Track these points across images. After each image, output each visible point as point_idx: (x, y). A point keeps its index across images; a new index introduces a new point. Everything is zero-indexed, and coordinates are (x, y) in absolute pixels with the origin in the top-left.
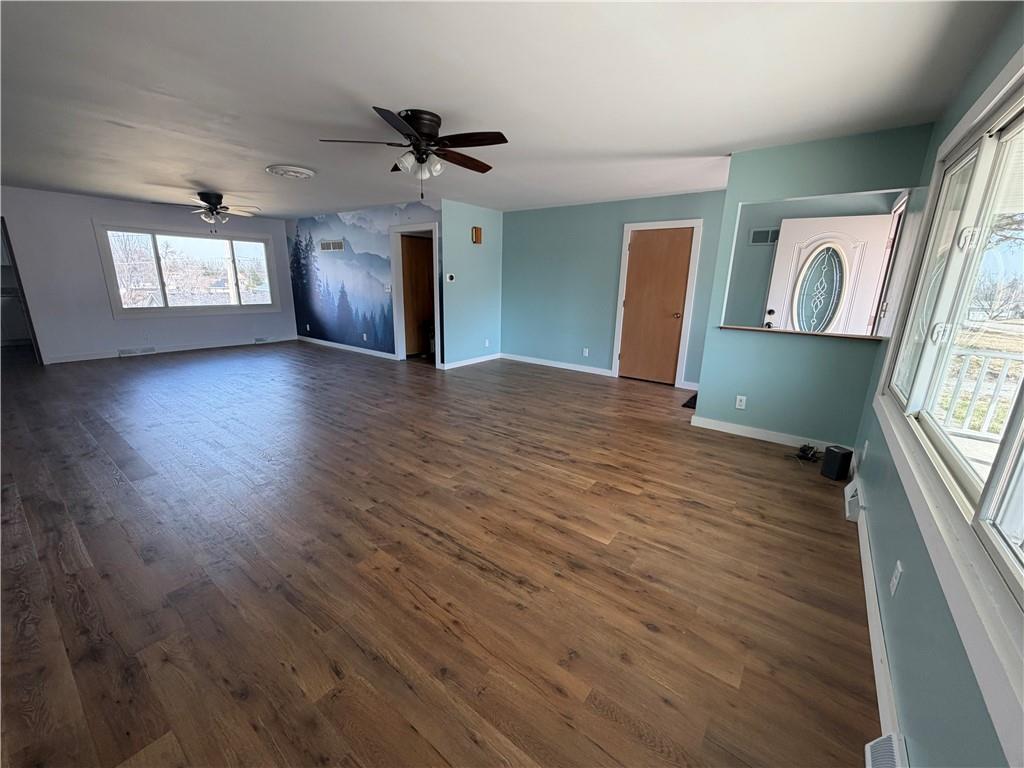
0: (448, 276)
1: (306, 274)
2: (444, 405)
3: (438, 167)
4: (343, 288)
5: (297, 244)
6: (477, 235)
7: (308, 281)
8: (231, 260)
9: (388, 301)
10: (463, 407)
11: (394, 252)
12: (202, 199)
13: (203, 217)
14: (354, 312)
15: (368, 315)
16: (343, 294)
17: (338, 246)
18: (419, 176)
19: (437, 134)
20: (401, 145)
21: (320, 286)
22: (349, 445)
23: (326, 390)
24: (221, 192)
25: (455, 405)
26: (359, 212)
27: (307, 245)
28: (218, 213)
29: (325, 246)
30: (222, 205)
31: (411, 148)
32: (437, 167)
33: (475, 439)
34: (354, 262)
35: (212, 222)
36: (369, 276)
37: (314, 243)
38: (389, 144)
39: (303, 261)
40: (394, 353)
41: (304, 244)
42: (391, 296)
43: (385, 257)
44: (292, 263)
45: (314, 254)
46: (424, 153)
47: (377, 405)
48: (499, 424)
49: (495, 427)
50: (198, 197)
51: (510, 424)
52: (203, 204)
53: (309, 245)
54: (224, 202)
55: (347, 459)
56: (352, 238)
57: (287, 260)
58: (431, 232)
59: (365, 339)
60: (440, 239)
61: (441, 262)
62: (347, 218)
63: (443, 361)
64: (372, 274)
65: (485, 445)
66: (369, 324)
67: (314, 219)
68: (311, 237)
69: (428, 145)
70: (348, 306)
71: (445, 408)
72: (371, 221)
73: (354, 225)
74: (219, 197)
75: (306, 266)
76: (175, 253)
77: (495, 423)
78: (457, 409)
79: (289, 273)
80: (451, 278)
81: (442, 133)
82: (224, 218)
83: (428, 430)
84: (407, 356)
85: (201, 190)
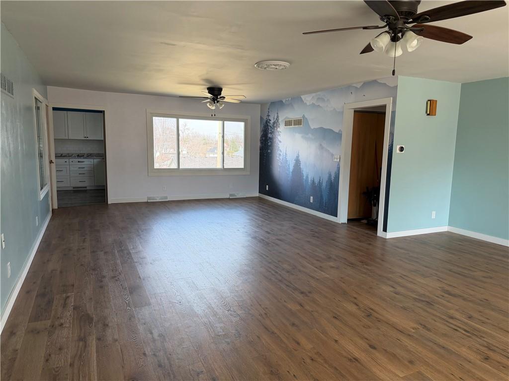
0: (398, 147)
1: (270, 146)
2: (389, 279)
3: (415, 42)
4: (298, 157)
5: (268, 122)
6: (431, 108)
7: (271, 151)
8: (221, 135)
9: (335, 169)
10: (409, 285)
11: (346, 126)
12: (209, 93)
13: (208, 105)
14: (305, 178)
15: (316, 181)
16: (298, 162)
17: (298, 122)
18: (392, 54)
19: (416, 10)
20: (377, 27)
21: (280, 154)
22: (295, 307)
23: (277, 245)
24: (221, 86)
25: (400, 280)
26: (319, 93)
27: (274, 123)
28: (218, 102)
29: (288, 123)
30: (222, 95)
31: (387, 29)
32: (413, 42)
33: (429, 330)
34: (310, 135)
35: (214, 108)
36: (321, 147)
37: (280, 121)
38: (365, 28)
39: (270, 135)
40: (336, 216)
41: (272, 122)
42: (339, 165)
43: (337, 131)
44: (262, 137)
45: (279, 129)
46: (401, 31)
47: (321, 268)
48: (457, 315)
49: (452, 318)
50: (207, 91)
51: (470, 317)
52: (209, 95)
53: (276, 123)
54: (223, 94)
55: (293, 324)
56: (310, 116)
57: (259, 135)
58: (384, 107)
59: (311, 201)
60: (394, 113)
61: (392, 134)
62: (308, 99)
63: (385, 230)
64: (325, 145)
65: (441, 341)
66: (316, 188)
67: (281, 102)
68: (278, 117)
69: (405, 23)
70: (301, 172)
71: (390, 283)
72: (328, 100)
73: (313, 104)
74: (220, 90)
75: (271, 139)
76: (189, 130)
77: (452, 312)
78: (403, 286)
79: (259, 144)
80: (402, 149)
81: (421, 9)
82: (221, 105)
83: (372, 307)
84: (348, 220)
85: (209, 85)
